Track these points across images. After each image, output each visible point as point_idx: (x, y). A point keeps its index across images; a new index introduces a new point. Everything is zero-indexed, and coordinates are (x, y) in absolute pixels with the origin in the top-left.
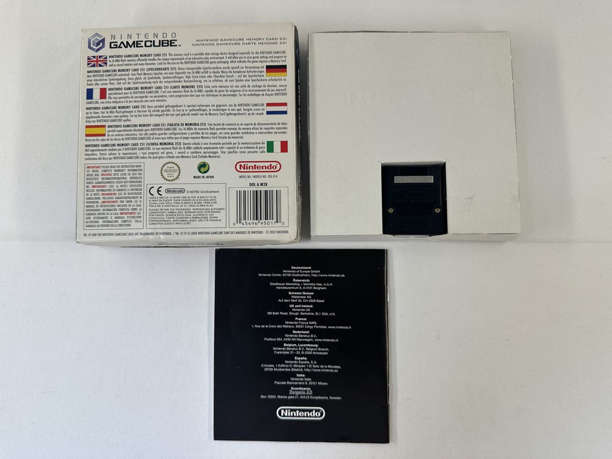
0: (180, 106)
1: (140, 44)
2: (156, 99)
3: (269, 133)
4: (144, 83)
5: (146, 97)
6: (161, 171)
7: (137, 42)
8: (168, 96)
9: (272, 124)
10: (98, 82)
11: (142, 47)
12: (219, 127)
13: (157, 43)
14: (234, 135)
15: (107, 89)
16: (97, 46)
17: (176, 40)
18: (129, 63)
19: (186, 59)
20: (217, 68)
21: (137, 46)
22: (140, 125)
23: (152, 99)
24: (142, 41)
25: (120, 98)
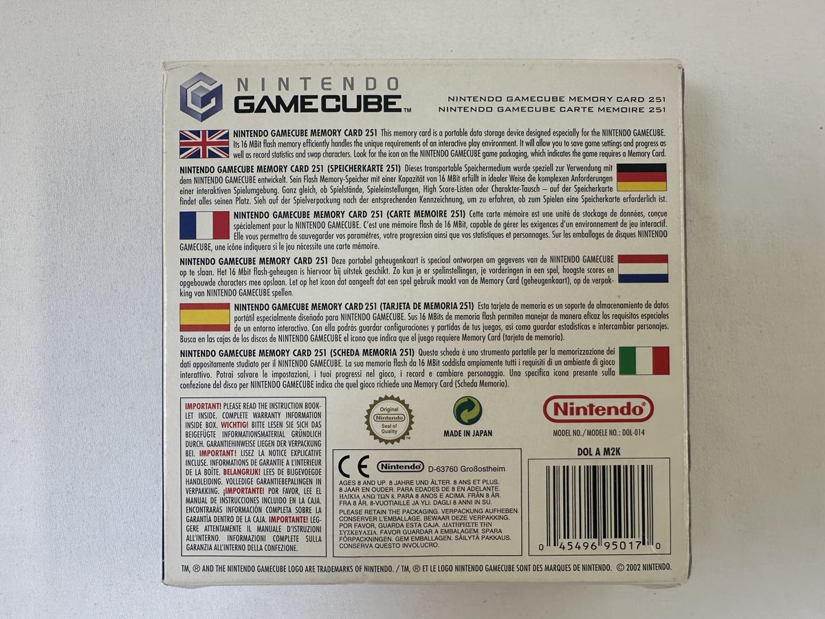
0: (412, 261)
1: (311, 103)
2: (352, 242)
3: (624, 327)
4: (319, 201)
5: (329, 236)
6: (367, 417)
7: (303, 97)
8: (381, 236)
9: (631, 306)
10: (209, 197)
11: (316, 110)
12: (504, 312)
13: (352, 103)
14: (540, 333)
15: (232, 216)
16: (203, 106)
17: (399, 97)
18: (284, 150)
19: (425, 144)
20: (499, 168)
21: (303, 110)
22: (314, 306)
23: (343, 242)
24: (316, 97)
25: (264, 237)
